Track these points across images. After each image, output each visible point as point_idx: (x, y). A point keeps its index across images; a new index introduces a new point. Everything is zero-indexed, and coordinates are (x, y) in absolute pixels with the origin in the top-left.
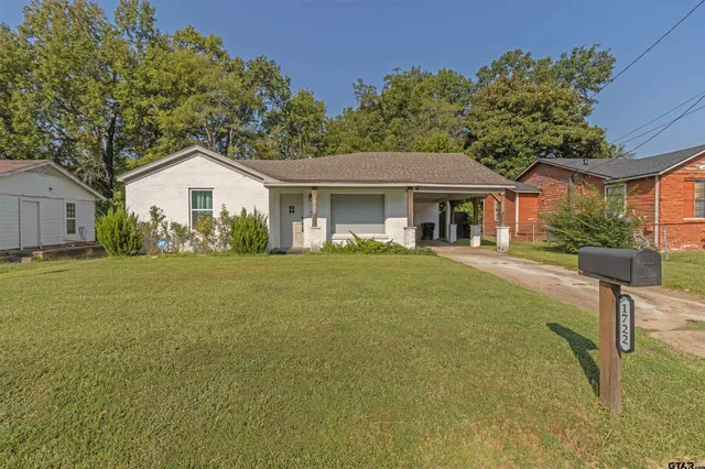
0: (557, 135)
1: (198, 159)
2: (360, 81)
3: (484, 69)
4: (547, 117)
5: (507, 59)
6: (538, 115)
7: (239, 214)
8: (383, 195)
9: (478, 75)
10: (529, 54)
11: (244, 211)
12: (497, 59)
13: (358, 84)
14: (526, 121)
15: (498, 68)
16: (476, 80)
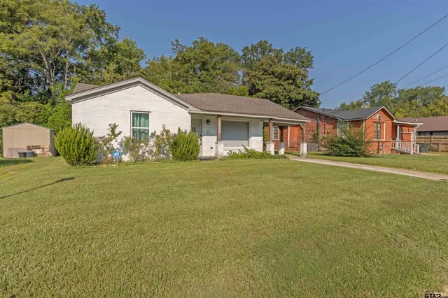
0: (300, 94)
1: (138, 88)
2: (177, 41)
3: (246, 48)
4: (294, 83)
5: (260, 45)
6: (291, 81)
7: (176, 132)
8: (248, 123)
9: (243, 51)
10: (271, 45)
11: (179, 130)
12: (255, 44)
13: (175, 43)
14: (285, 83)
15: (254, 49)
16: (241, 54)
